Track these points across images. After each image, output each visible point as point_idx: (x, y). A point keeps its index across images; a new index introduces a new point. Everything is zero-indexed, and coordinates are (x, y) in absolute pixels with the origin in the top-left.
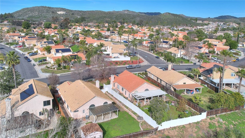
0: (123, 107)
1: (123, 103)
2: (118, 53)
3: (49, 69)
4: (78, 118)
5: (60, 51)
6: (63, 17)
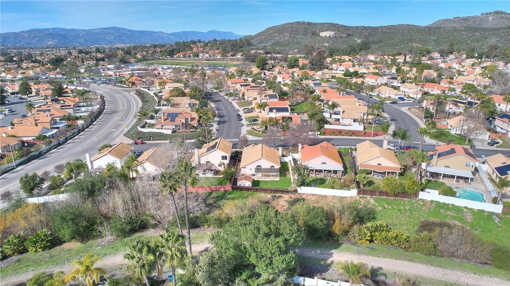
2: (352, 119)
3: (255, 131)
4: (246, 173)
5: (274, 110)
6: (328, 42)
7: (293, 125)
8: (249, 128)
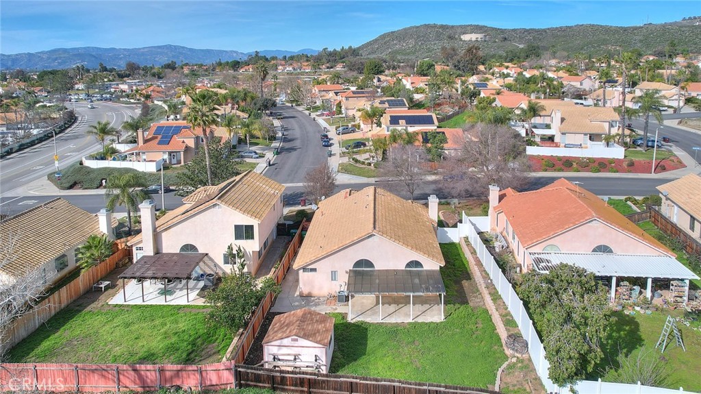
0: (485, 293)
1: (491, 280)
2: (585, 134)
3: (358, 165)
4: (316, 292)
5: (400, 122)
7: (450, 149)
8: (345, 160)
